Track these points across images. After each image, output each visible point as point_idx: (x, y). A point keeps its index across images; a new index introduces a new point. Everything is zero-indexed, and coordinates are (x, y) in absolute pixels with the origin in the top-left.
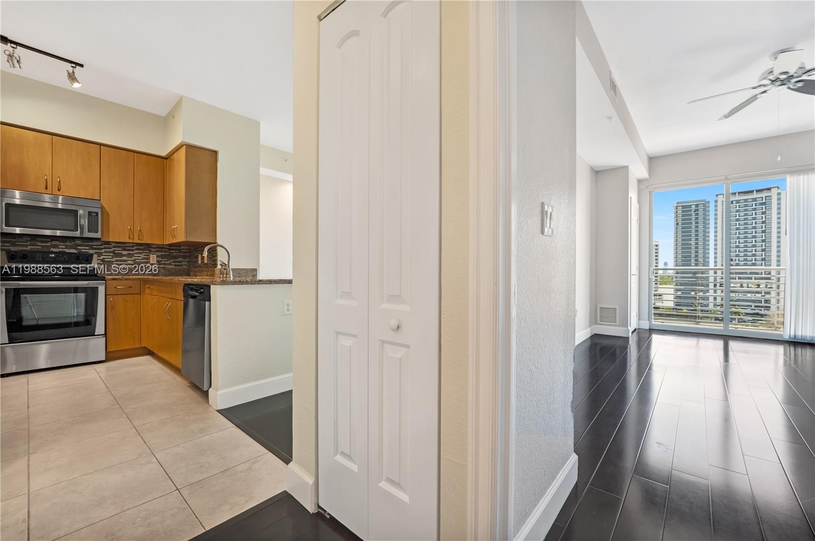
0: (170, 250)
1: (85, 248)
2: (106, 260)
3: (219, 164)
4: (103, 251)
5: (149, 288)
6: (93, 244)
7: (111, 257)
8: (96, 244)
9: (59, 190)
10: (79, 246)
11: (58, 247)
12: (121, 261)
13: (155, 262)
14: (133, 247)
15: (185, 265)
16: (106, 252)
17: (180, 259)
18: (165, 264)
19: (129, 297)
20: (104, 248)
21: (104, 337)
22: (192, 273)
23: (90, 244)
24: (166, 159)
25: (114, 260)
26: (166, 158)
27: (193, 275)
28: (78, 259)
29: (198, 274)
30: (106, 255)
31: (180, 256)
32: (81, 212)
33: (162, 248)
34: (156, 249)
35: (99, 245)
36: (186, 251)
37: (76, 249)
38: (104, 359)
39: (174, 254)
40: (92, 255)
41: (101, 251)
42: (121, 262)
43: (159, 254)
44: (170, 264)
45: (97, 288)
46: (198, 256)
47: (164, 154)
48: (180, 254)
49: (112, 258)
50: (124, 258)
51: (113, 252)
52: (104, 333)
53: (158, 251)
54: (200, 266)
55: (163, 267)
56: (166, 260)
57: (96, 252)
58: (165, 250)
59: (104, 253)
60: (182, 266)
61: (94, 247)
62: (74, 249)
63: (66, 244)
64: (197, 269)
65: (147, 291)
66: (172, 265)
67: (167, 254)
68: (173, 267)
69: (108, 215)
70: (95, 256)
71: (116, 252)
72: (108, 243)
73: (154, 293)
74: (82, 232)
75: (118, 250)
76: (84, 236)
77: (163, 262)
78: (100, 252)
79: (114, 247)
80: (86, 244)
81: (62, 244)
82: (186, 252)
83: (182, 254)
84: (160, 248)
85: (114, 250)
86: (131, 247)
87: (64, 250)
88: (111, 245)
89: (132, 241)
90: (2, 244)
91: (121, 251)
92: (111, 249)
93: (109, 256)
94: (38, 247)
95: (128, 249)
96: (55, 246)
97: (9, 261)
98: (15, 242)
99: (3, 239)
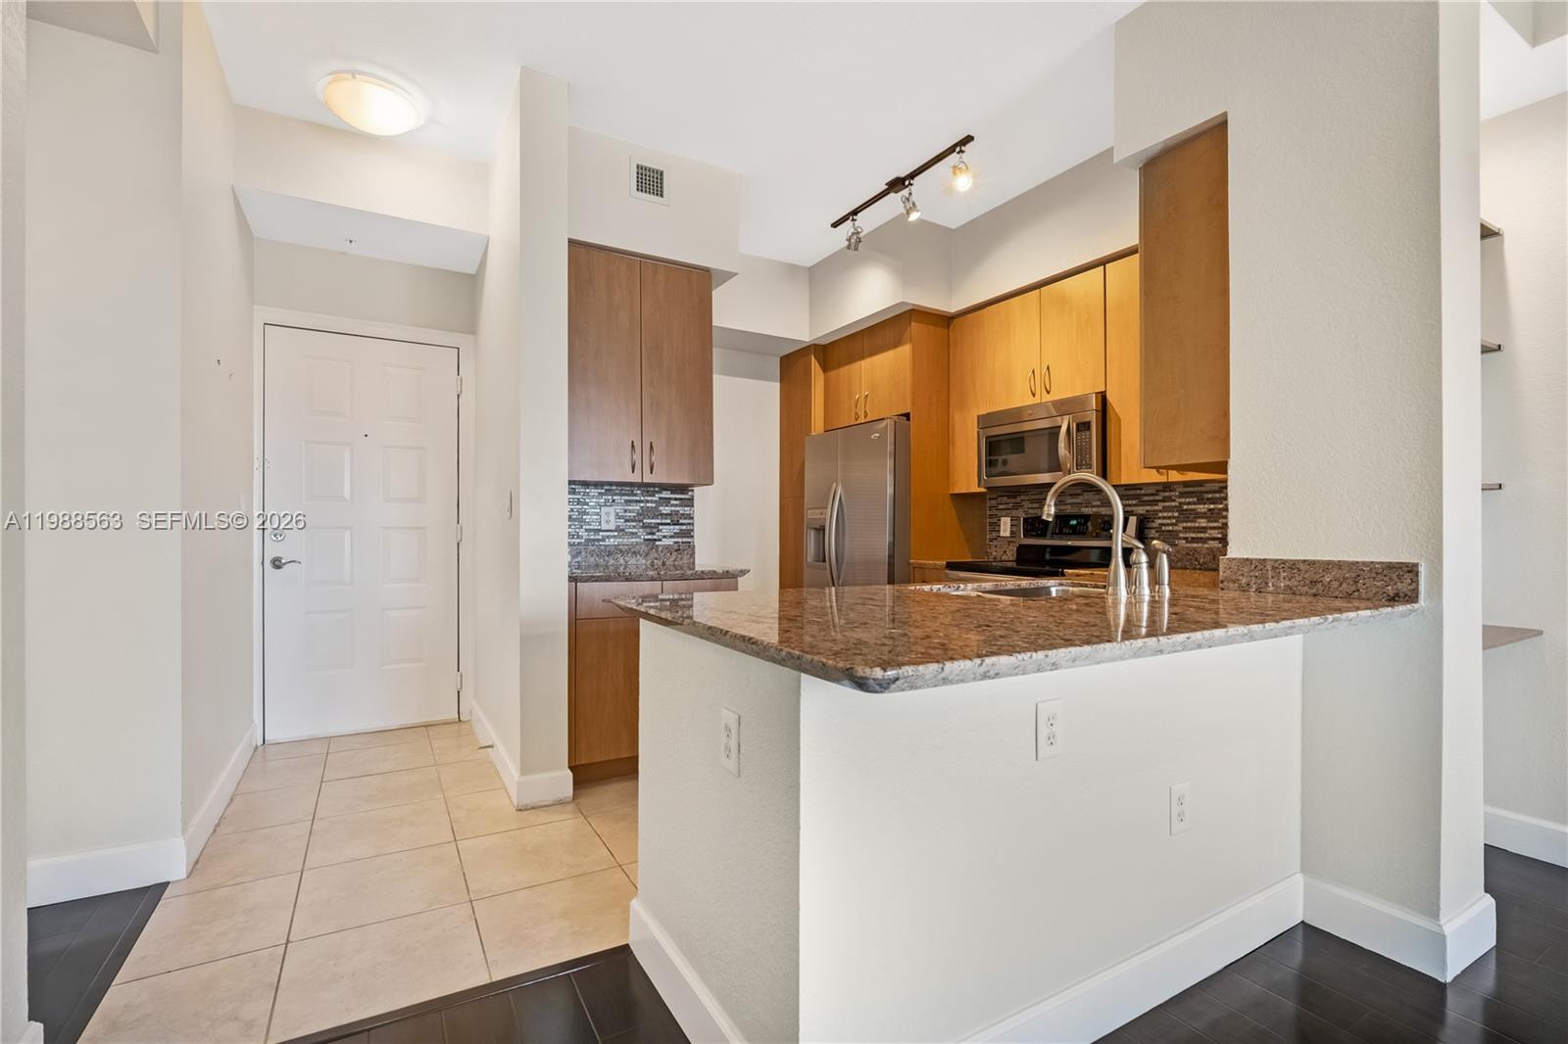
4: (1160, 506)
6: (1143, 492)
16: (1165, 509)
20: (1163, 501)
25: (1179, 527)
30: (1164, 518)
35: (1153, 495)
50: (1203, 523)
51: (1179, 509)
59: (1161, 511)
61: (1146, 498)
71: (1185, 507)
75: (1189, 504)
79: (1182, 495)
80: (1132, 492)
86: (1216, 492)
88: (1174, 490)
90: (1030, 506)
91: (1195, 504)
92: (1174, 501)
93: (1169, 518)
94: (1066, 507)
95: (1208, 499)
96: (1088, 504)
97: (1025, 536)
98: (1043, 499)
99: (1032, 497)
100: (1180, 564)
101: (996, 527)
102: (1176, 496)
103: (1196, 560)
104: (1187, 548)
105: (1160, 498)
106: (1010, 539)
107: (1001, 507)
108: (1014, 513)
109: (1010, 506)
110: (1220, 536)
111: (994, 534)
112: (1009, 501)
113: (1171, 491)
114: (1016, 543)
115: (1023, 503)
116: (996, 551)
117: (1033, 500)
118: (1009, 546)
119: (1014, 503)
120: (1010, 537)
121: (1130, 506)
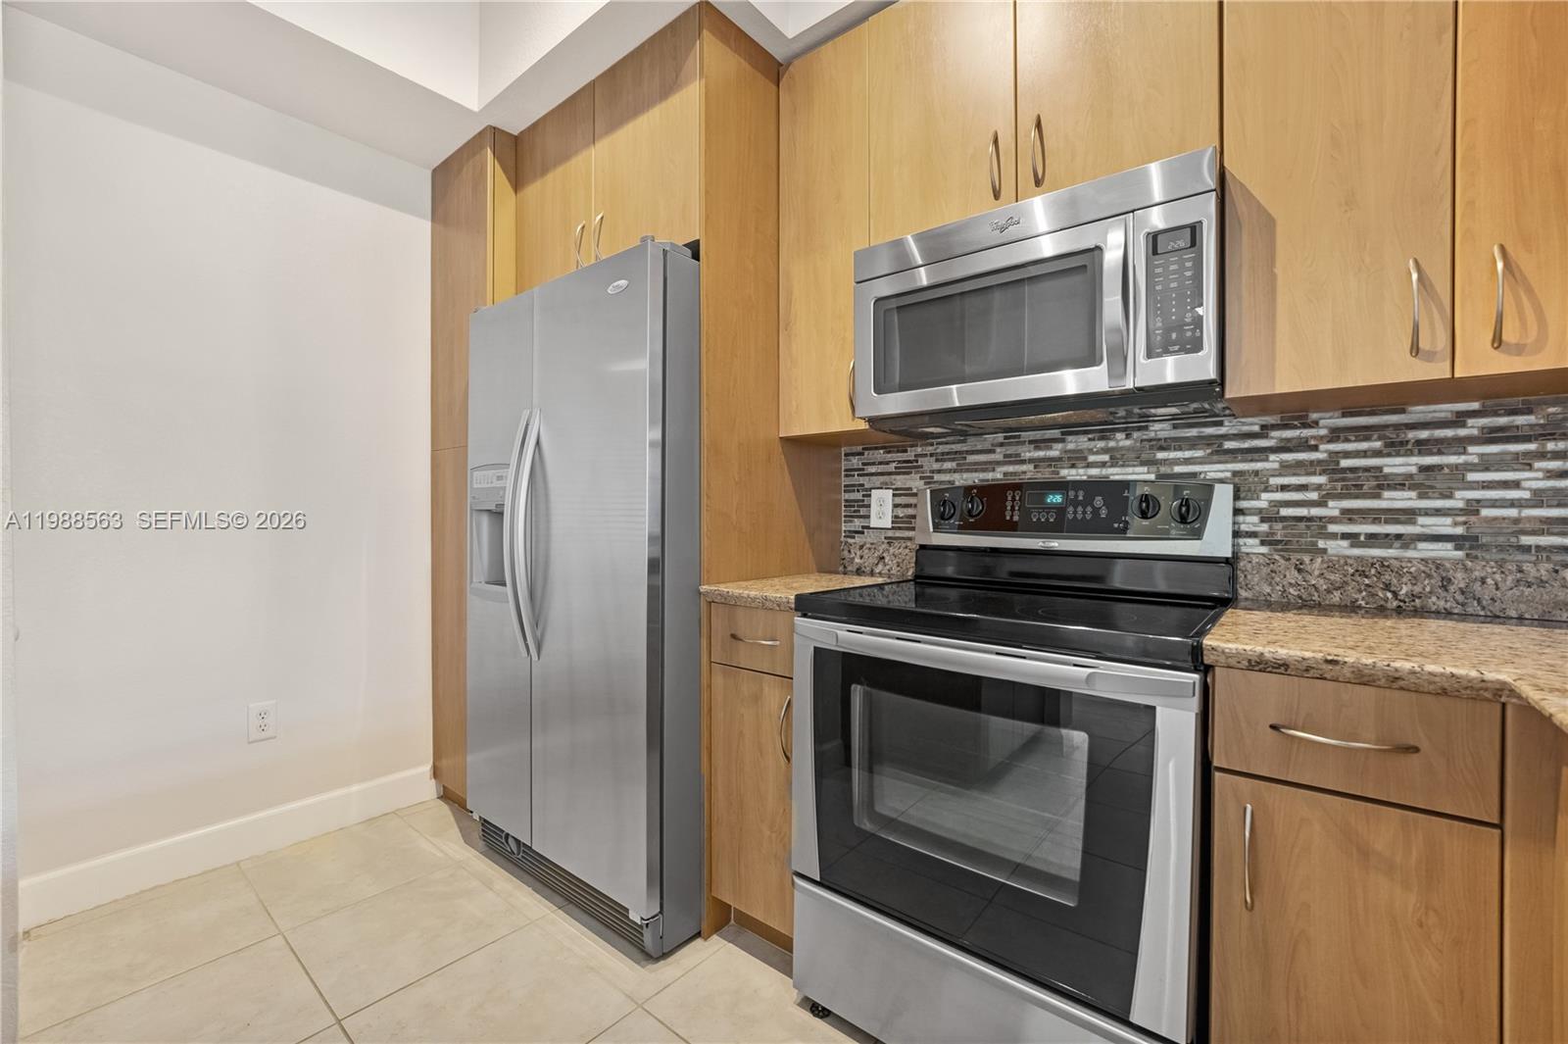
1: (1188, 454)
2: (1287, 513)
4: (1272, 463)
6: (1222, 430)
7: (1314, 496)
8: (1237, 431)
9: (1038, 182)
10: (1162, 449)
11: (1085, 458)
12: (1375, 516)
14: (1460, 419)
16: (1286, 468)
19: (1384, 831)
20: (1280, 449)
23: (1209, 430)
25: (1334, 508)
28: (1149, 514)
30: (1284, 488)
32: (1112, 251)
35: (1252, 436)
37: (1150, 462)
40: (1208, 488)
41: (1258, 466)
42: (1376, 521)
49: (1321, 503)
51: (1330, 467)
57: (1233, 474)
61: (1229, 445)
62: (1143, 464)
63: (1112, 444)
69: (1269, 223)
70: (1223, 497)
71: (1345, 463)
75: (1357, 454)
78: (1256, 473)
79: (1336, 435)
80: (1193, 432)
81: (1101, 444)
85: (1336, 456)
87: (1105, 471)
88: (1315, 424)
89: (1439, 371)
90: (936, 466)
91: (1377, 454)
92: (1315, 448)
93: (1303, 489)
94: (1024, 468)
95: (1419, 442)
96: (1076, 459)
97: (937, 528)
98: (967, 452)
99: (941, 449)
100: (1336, 599)
101: (860, 508)
102: (1321, 438)
103: (1387, 587)
104: (1358, 558)
105: (1272, 444)
106: (890, 534)
107: (872, 469)
108: (900, 481)
109: (891, 467)
110: (1459, 530)
111: (857, 523)
113: (1305, 426)
114: (909, 544)
115: (921, 461)
116: (861, 557)
117: (943, 454)
118: (892, 550)
119: (899, 462)
120: (893, 528)
121: (1187, 461)
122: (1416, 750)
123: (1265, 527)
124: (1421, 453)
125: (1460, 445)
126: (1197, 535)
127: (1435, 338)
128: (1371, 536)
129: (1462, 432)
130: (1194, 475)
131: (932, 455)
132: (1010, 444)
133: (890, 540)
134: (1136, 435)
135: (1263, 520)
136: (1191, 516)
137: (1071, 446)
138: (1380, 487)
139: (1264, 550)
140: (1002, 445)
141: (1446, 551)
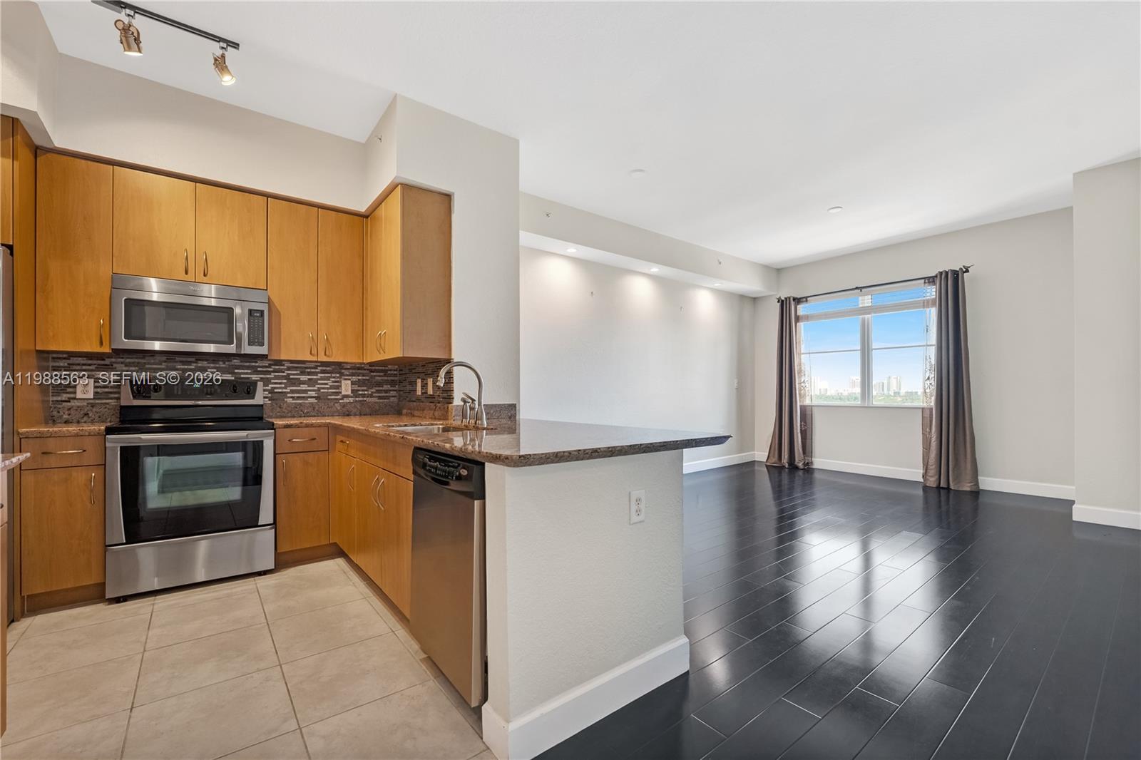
0: (372, 371)
1: (246, 371)
2: (276, 390)
3: (455, 217)
4: (272, 375)
5: (342, 441)
6: (257, 364)
7: (283, 386)
8: (261, 365)
9: (205, 275)
10: (237, 369)
12: (298, 392)
13: (349, 393)
14: (316, 368)
15: (393, 397)
16: (276, 378)
17: (386, 387)
18: (363, 396)
19: (311, 457)
20: (274, 372)
21: (271, 529)
22: (404, 411)
23: (254, 364)
24: (367, 217)
25: (288, 389)
26: (364, 216)
27: (407, 415)
28: (235, 391)
29: (416, 413)
30: (276, 383)
31: (387, 382)
32: (238, 311)
33: (359, 369)
34: (351, 371)
35: (266, 367)
36: (395, 372)
37: (233, 373)
38: (273, 568)
39: (377, 378)
40: (255, 383)
41: (268, 376)
42: (299, 393)
43: (355, 379)
44: (371, 396)
45: (262, 441)
46: (416, 382)
47: (362, 208)
48: (386, 378)
49: (285, 388)
50: (304, 387)
51: (287, 377)
52: (272, 522)
53: (353, 375)
54: (419, 400)
55: (360, 401)
56: (365, 388)
57: (261, 378)
58: (365, 372)
59: (273, 379)
60: (388, 398)
61: (259, 369)
62: (229, 374)
63: (217, 365)
64: (415, 404)
65: (339, 446)
66: (374, 397)
67: (368, 378)
68: (376, 400)
69: (279, 314)
70: (260, 385)
71: (291, 377)
72: (279, 362)
73: (352, 452)
74: (239, 346)
75: (294, 374)
76: (242, 353)
77: (360, 392)
78: (268, 378)
79: (289, 369)
80: (248, 364)
81: (212, 365)
82: (395, 375)
83: (389, 378)
84: (357, 368)
85: (289, 375)
86: (312, 368)
88: (283, 365)
89: (315, 359)
91: (298, 374)
92: (284, 372)
93: (280, 383)
95: (308, 372)
97: (134, 397)
98: (145, 363)
99: (128, 360)
100: (289, 415)
101: (68, 388)
103: (302, 411)
104: (295, 403)
105: (272, 369)
106: (92, 401)
107: (77, 368)
109: (92, 367)
110: (316, 395)
111: (66, 396)
112: (90, 362)
114: (107, 406)
115: (115, 365)
116: (69, 415)
117: (130, 363)
118: (94, 410)
119: (99, 365)
120: (94, 399)
121: (247, 374)
122: (315, 439)
123: (270, 395)
124: (309, 375)
125: (316, 374)
126: (253, 398)
127: (314, 351)
128: (298, 397)
129: (317, 370)
130: (248, 378)
131: (122, 363)
132: (170, 362)
133: (93, 406)
134: (227, 363)
135: (269, 393)
136: (250, 390)
137: (199, 365)
138: (300, 384)
139: (270, 402)
140: (165, 362)
141: (313, 400)
